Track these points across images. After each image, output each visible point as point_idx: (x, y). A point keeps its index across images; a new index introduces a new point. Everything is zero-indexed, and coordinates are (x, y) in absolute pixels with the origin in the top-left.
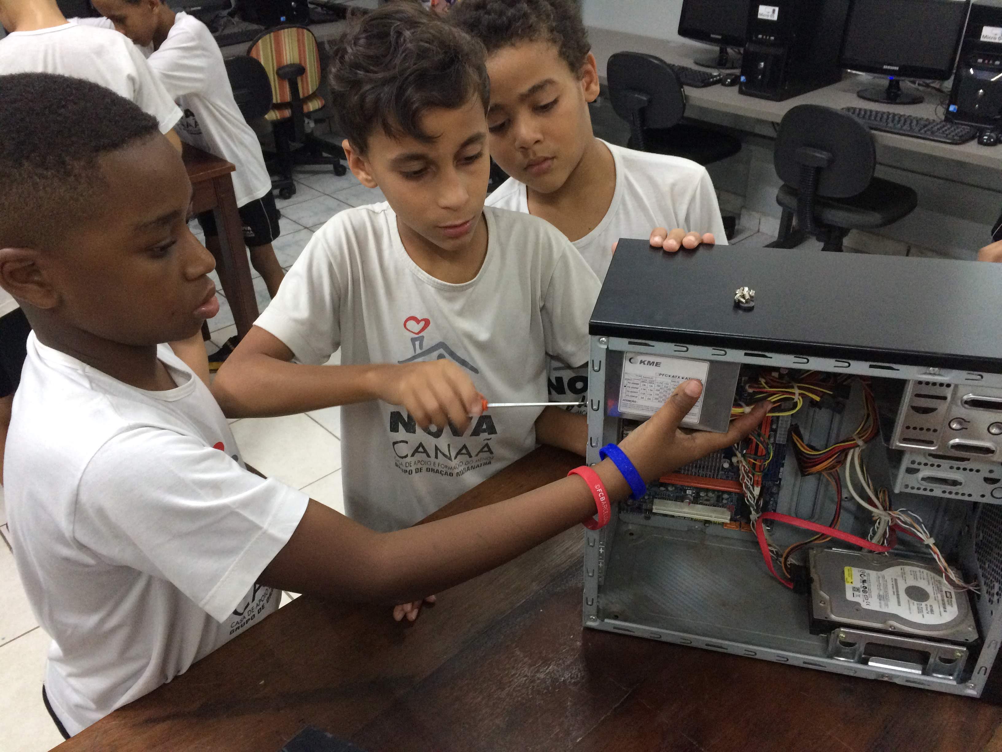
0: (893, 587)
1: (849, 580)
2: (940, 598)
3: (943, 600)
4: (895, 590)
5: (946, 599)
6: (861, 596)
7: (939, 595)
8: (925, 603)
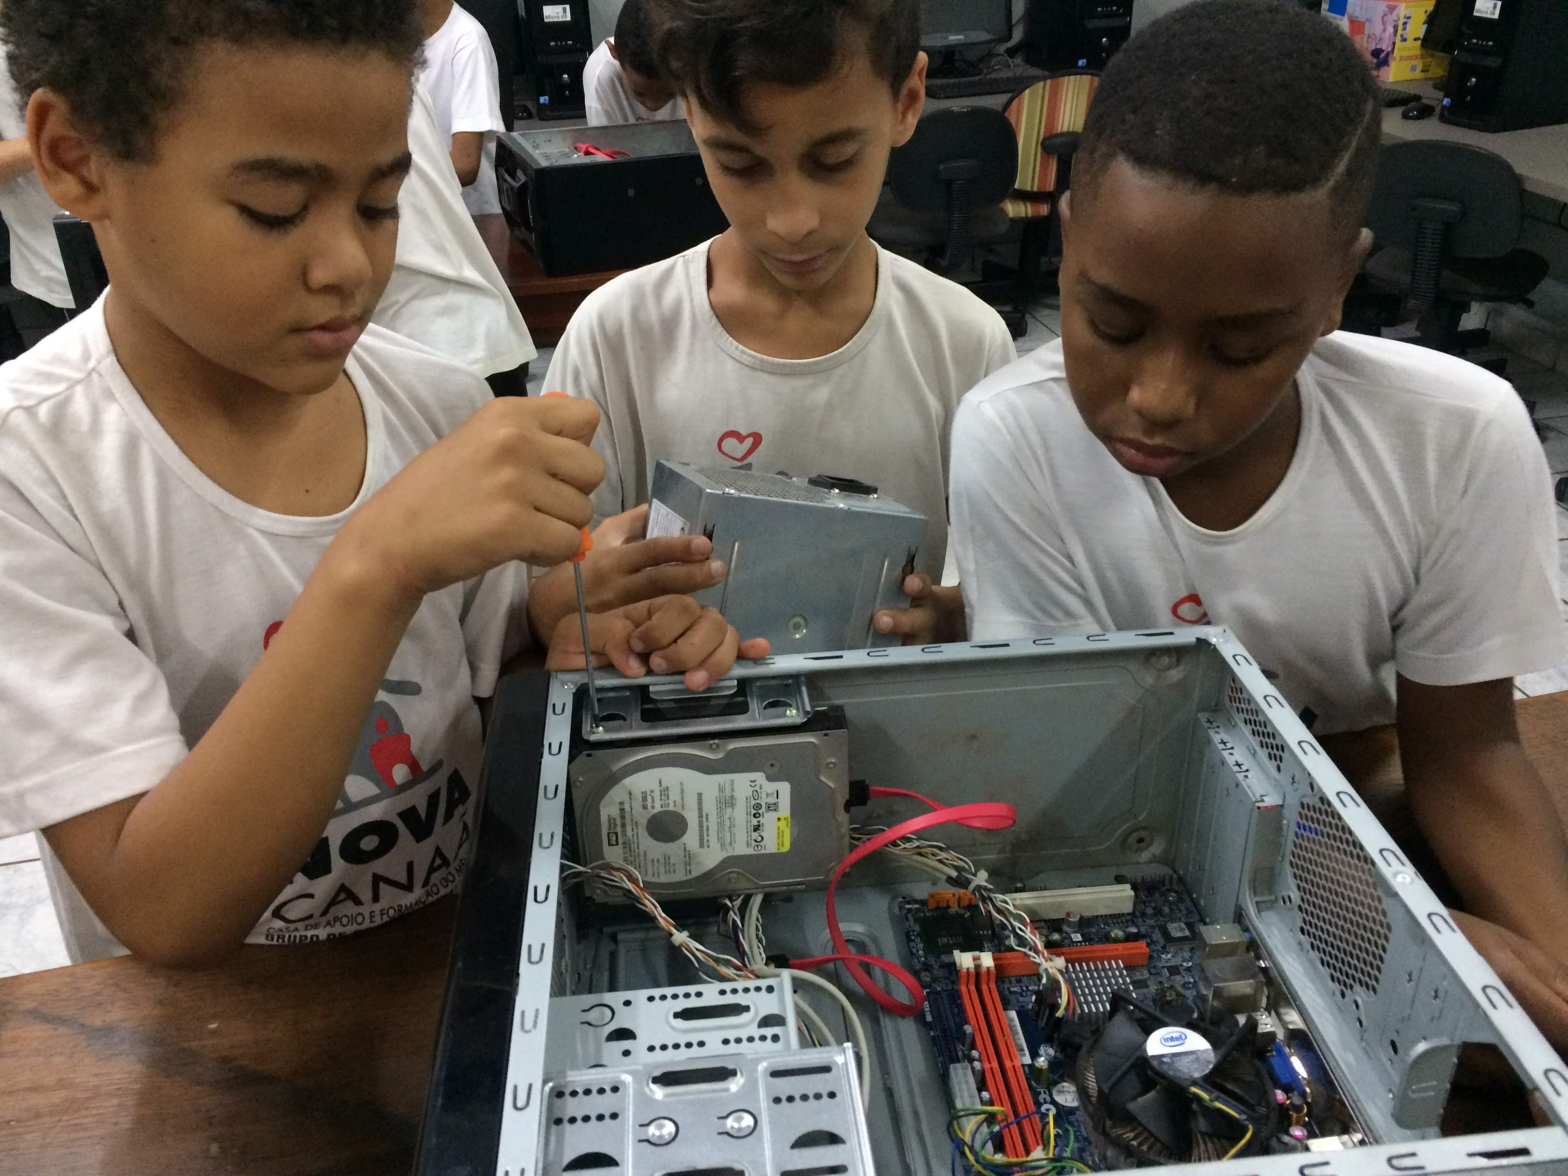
0: (708, 829)
1: (782, 824)
2: (629, 828)
3: (623, 825)
4: (705, 824)
5: (619, 829)
6: (764, 795)
7: (629, 833)
8: (655, 811)
